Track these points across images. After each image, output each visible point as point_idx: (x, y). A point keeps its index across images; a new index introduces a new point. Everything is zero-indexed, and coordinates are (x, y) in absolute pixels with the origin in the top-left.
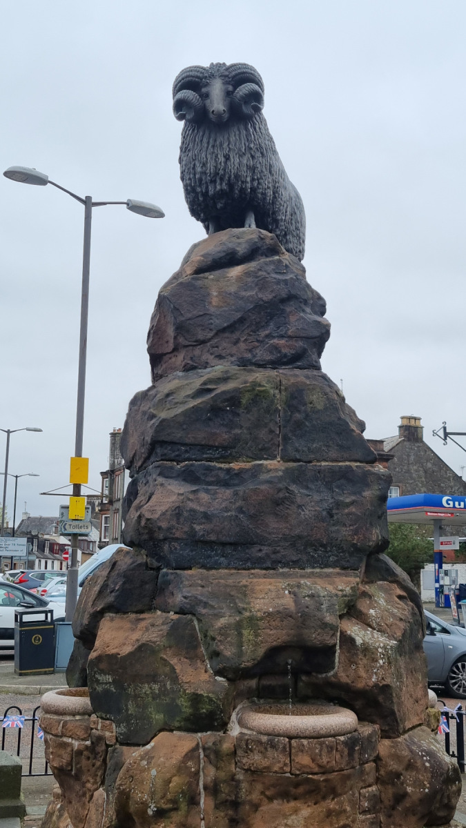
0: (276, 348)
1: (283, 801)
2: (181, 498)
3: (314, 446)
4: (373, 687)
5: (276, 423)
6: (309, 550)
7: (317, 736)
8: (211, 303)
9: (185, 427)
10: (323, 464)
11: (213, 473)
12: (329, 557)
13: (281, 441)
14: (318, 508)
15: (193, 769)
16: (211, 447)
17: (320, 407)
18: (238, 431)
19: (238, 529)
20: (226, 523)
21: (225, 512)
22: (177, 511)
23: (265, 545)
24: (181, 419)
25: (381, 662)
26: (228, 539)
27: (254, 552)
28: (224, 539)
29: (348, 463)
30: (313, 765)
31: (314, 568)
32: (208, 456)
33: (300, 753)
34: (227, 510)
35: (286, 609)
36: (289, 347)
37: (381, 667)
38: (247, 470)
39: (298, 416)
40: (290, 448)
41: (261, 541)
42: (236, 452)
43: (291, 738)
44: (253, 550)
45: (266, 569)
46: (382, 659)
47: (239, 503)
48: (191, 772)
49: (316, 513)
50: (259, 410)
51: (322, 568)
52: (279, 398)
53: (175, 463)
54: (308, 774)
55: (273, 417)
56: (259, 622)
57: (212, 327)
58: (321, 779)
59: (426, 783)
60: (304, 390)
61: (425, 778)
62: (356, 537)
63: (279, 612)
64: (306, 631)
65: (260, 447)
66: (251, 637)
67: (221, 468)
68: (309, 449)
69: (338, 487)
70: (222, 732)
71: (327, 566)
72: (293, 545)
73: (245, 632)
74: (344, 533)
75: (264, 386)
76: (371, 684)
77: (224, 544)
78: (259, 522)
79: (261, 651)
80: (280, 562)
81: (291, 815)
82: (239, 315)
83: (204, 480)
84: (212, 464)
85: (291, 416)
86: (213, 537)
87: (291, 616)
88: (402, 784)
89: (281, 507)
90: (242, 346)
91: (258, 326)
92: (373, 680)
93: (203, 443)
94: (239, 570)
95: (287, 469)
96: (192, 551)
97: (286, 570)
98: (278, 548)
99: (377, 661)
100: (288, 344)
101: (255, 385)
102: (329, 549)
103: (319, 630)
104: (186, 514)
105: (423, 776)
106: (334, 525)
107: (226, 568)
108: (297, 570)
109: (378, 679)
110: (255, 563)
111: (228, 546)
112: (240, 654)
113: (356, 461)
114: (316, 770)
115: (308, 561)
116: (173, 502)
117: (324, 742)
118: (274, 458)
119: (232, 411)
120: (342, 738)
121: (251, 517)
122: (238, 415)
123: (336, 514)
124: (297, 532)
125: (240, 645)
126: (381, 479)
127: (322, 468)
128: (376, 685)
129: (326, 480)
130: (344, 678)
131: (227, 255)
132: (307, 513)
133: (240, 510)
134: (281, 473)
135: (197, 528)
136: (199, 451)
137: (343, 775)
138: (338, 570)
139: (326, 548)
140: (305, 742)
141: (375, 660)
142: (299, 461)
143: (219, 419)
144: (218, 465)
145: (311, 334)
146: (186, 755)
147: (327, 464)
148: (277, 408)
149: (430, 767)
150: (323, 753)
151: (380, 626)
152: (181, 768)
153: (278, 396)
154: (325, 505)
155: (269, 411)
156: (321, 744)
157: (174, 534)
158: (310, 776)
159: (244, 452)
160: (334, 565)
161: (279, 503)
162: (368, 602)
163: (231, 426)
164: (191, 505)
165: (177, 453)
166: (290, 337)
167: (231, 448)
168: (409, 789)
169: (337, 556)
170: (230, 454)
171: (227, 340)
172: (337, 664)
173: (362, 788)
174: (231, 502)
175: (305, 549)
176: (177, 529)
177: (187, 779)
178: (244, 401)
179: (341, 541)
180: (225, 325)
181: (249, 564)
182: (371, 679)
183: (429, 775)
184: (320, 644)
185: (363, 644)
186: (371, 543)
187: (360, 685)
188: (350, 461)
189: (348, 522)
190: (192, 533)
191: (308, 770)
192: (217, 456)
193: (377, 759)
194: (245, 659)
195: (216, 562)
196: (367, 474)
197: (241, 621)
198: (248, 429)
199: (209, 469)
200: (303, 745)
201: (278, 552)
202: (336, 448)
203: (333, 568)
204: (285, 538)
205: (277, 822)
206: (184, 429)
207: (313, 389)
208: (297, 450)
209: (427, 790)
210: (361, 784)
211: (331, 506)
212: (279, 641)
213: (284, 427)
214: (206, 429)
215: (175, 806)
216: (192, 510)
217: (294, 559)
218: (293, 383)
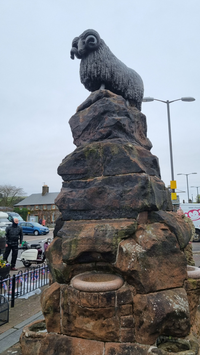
0: (100, 133)
1: (84, 317)
2: (65, 194)
3: (115, 169)
4: (128, 270)
5: (100, 162)
6: (113, 211)
7: (90, 291)
8: (80, 121)
9: (67, 168)
10: (120, 175)
11: (80, 184)
12: (122, 213)
13: (103, 169)
14: (115, 194)
15: (56, 298)
16: (78, 174)
17: (116, 152)
18: (86, 167)
19: (84, 205)
20: (80, 203)
21: (80, 198)
22: (63, 199)
23: (96, 210)
24: (65, 166)
25: (133, 259)
26: (81, 208)
27: (92, 213)
28: (79, 208)
29: (130, 174)
30: (88, 304)
31: (115, 218)
32: (78, 178)
33: (83, 298)
34: (81, 197)
35: (89, 236)
36: (104, 131)
37: (133, 262)
38: (92, 181)
39: (108, 158)
40: (106, 171)
41: (94, 209)
42: (88, 175)
43: (81, 291)
44: (91, 212)
45: (97, 219)
46: (134, 258)
47: (86, 194)
48: (55, 299)
49: (114, 196)
50: (93, 158)
51: (119, 218)
52: (100, 151)
53: (68, 182)
54: (87, 307)
55: (98, 160)
56: (78, 242)
57: (81, 130)
58: (93, 310)
59: (152, 318)
60: (109, 147)
61: (152, 315)
62: (131, 205)
63: (86, 237)
64: (96, 245)
65: (95, 172)
66: (75, 248)
67: (83, 182)
68: (113, 170)
69: (126, 184)
70: (68, 284)
71: (121, 217)
72: (106, 209)
73: (73, 245)
74: (127, 203)
75: (91, 148)
76: (127, 269)
77: (80, 211)
78: (93, 201)
79: (78, 253)
80: (102, 216)
81: (87, 323)
82: (88, 123)
83: (77, 187)
84: (80, 180)
85: (106, 158)
86: (76, 208)
87: (91, 239)
88: (142, 316)
89: (101, 195)
90: (91, 134)
91: (96, 126)
92: (128, 267)
93: (75, 173)
94: (87, 220)
95: (103, 179)
96: (70, 214)
97: (104, 219)
98: (101, 211)
99: (131, 259)
100: (104, 130)
101: (89, 149)
102: (121, 210)
103: (102, 245)
104: (67, 200)
105: (151, 314)
106: (123, 200)
107: (82, 220)
108: (109, 219)
109: (130, 267)
110: (92, 217)
111: (82, 211)
112: (69, 254)
113: (134, 173)
114: (90, 306)
115: (113, 215)
116: (62, 196)
117: (92, 295)
118: (101, 175)
119: (83, 160)
120: (102, 293)
121: (89, 200)
122: (86, 161)
123: (124, 195)
124: (107, 204)
125: (70, 250)
126: (142, 179)
127: (119, 177)
128: (129, 270)
129: (121, 182)
130: (118, 266)
131: (89, 102)
132: (111, 196)
133: (85, 197)
134: (100, 181)
135: (70, 205)
136: (75, 176)
137: (106, 310)
138: (126, 219)
139: (120, 210)
140: (85, 293)
141: (130, 259)
142: (108, 175)
143: (80, 164)
144: (82, 181)
145: (112, 124)
146: (53, 292)
147: (121, 175)
148: (100, 156)
149: (155, 311)
150: (92, 299)
151: (141, 243)
152: (51, 297)
153: (99, 151)
154: (119, 192)
155: (97, 158)
156: (91, 295)
157: (63, 208)
158: (88, 308)
159: (90, 175)
160: (124, 217)
161: (100, 193)
162: (142, 232)
163: (84, 165)
164: (68, 197)
165: (67, 178)
166: (105, 127)
167: (85, 174)
168: (145, 320)
169: (125, 213)
170: (86, 176)
171: (86, 134)
172: (117, 259)
173: (122, 316)
174: (82, 194)
175: (111, 211)
176: (64, 206)
177: (53, 302)
178: (86, 155)
179: (125, 207)
180: (84, 128)
181: (90, 218)
182: (127, 267)
183: (154, 314)
184: (102, 251)
185: (126, 251)
186: (138, 207)
187: (123, 269)
188: (131, 173)
189: (128, 199)
190: (69, 207)
191: (87, 306)
192: (81, 177)
193: (132, 303)
194: (70, 256)
195: (78, 218)
196: (137, 178)
197: (72, 241)
198: (90, 166)
199: (79, 182)
200: (84, 295)
201: (101, 213)
202: (124, 168)
203: (124, 218)
204: (103, 207)
205: (83, 325)
206: (67, 169)
207: (113, 146)
208: (108, 172)
209: (152, 322)
210: (121, 314)
211: (121, 192)
212: (85, 249)
213: (104, 163)
214: (75, 168)
215: (48, 312)
216: (69, 199)
217: (107, 215)
218: (105, 145)
